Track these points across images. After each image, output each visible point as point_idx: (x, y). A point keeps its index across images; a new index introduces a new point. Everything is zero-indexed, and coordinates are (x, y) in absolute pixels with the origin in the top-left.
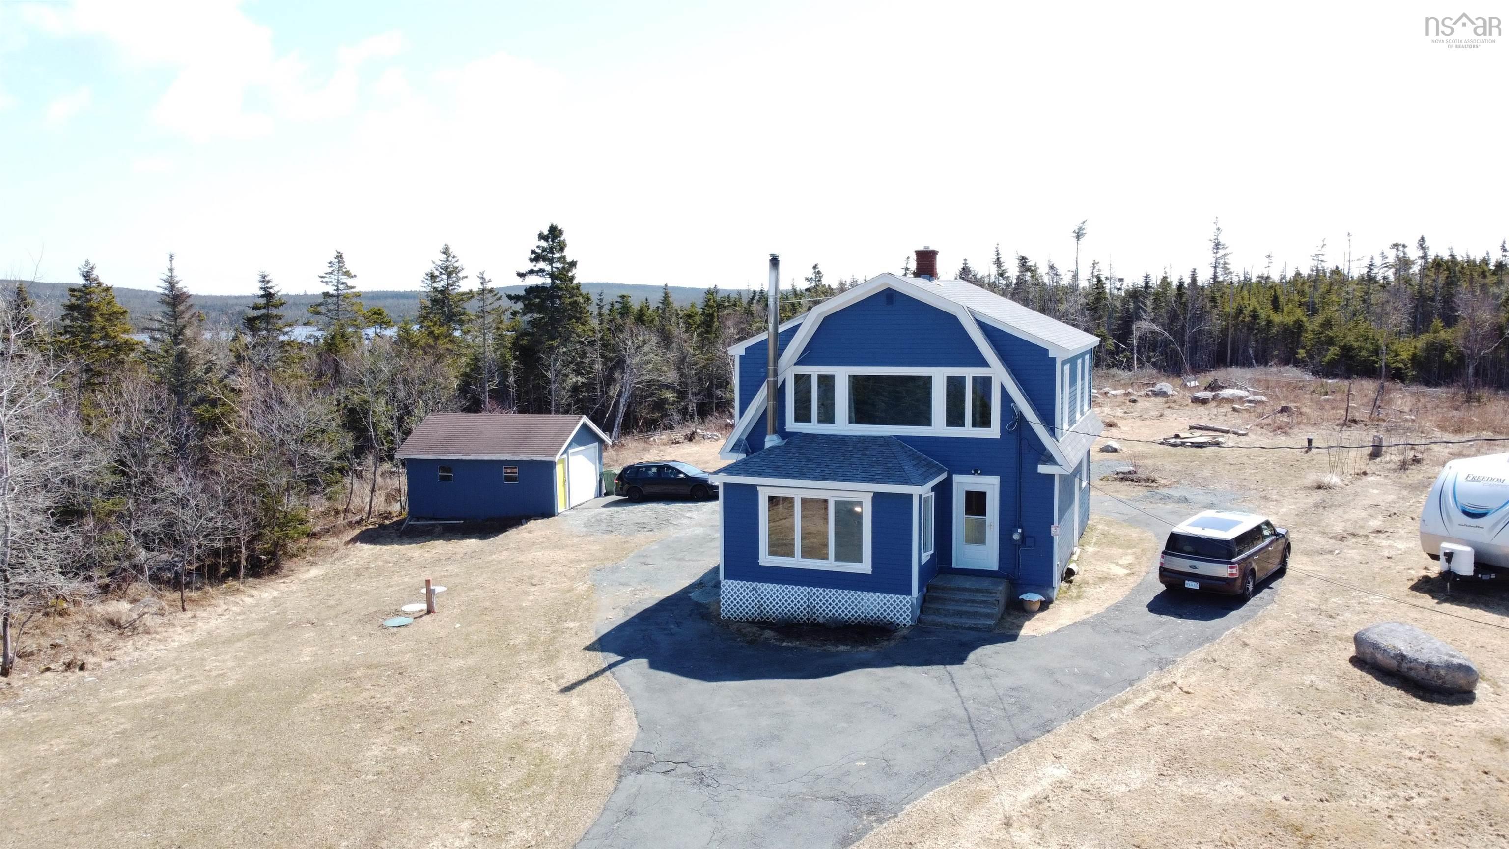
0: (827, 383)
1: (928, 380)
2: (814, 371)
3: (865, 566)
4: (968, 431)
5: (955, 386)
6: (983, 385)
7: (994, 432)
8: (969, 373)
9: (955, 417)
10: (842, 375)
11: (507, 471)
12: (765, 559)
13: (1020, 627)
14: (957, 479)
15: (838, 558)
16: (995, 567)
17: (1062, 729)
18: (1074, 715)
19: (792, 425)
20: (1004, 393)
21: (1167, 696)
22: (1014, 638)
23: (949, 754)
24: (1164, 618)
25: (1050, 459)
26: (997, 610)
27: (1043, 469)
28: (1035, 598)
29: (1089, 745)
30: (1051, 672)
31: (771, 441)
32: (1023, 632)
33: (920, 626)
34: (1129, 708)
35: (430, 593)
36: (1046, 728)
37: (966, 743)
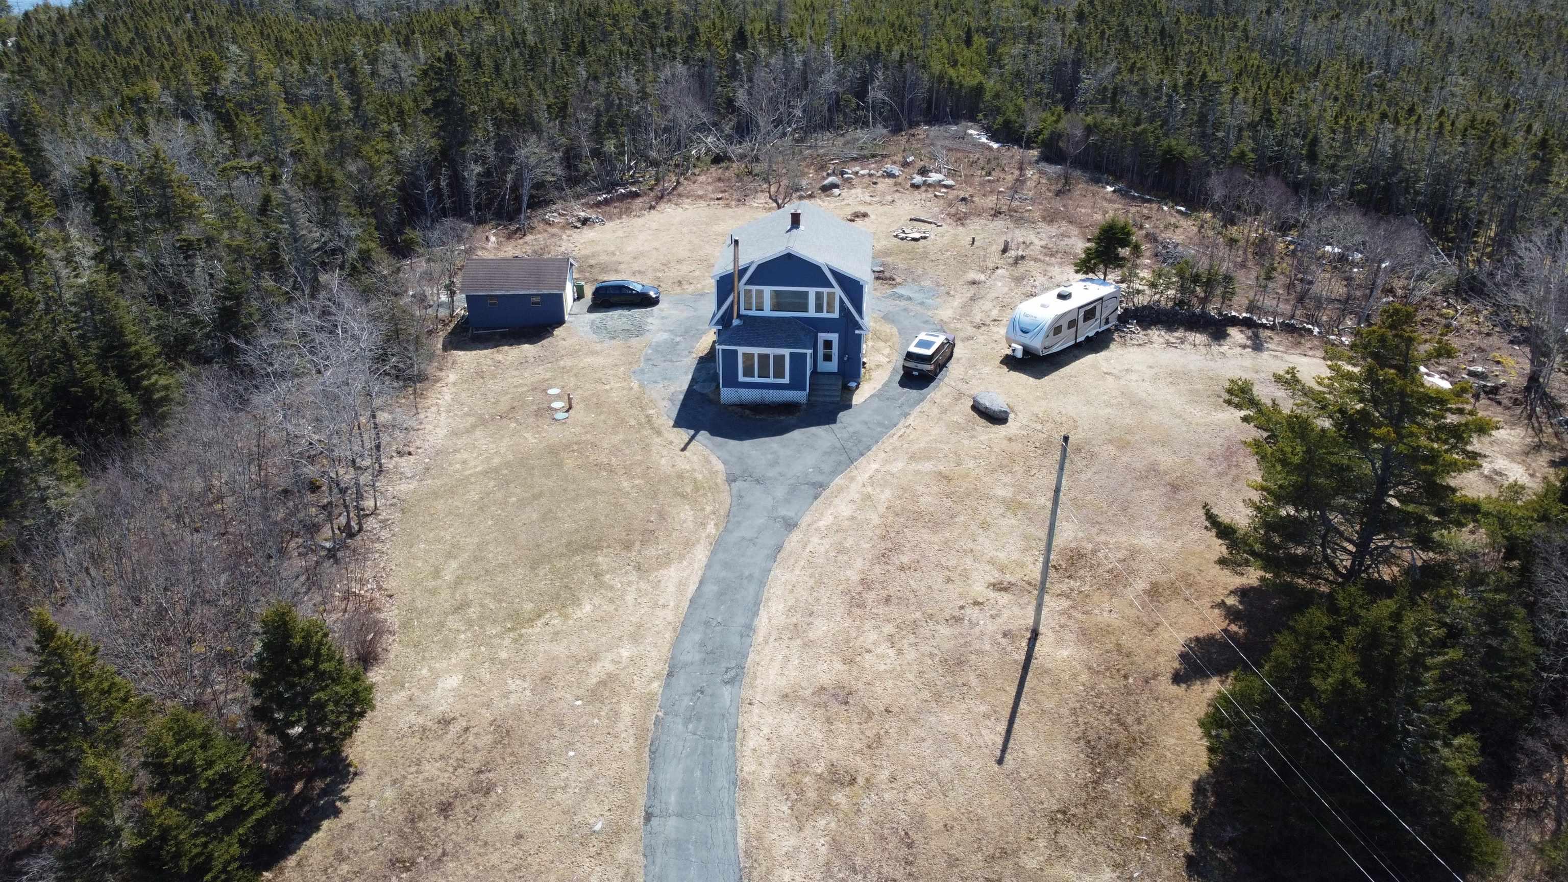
0: (760, 294)
1: (807, 293)
2: (754, 288)
3: (786, 380)
4: (824, 315)
5: (819, 296)
6: (831, 296)
7: (836, 315)
8: (825, 290)
9: (819, 308)
10: (767, 290)
11: (534, 299)
12: (741, 379)
13: (851, 400)
14: (820, 335)
15: (775, 377)
16: (836, 370)
17: (874, 449)
18: (877, 442)
19: (743, 312)
20: (841, 299)
21: (908, 431)
22: (849, 406)
23: (839, 463)
24: (906, 390)
25: (860, 328)
26: (839, 393)
27: (857, 332)
28: (853, 384)
29: (884, 455)
30: (866, 423)
31: (736, 322)
32: (854, 403)
33: (810, 403)
34: (896, 437)
35: (570, 399)
36: (869, 448)
37: (844, 458)
